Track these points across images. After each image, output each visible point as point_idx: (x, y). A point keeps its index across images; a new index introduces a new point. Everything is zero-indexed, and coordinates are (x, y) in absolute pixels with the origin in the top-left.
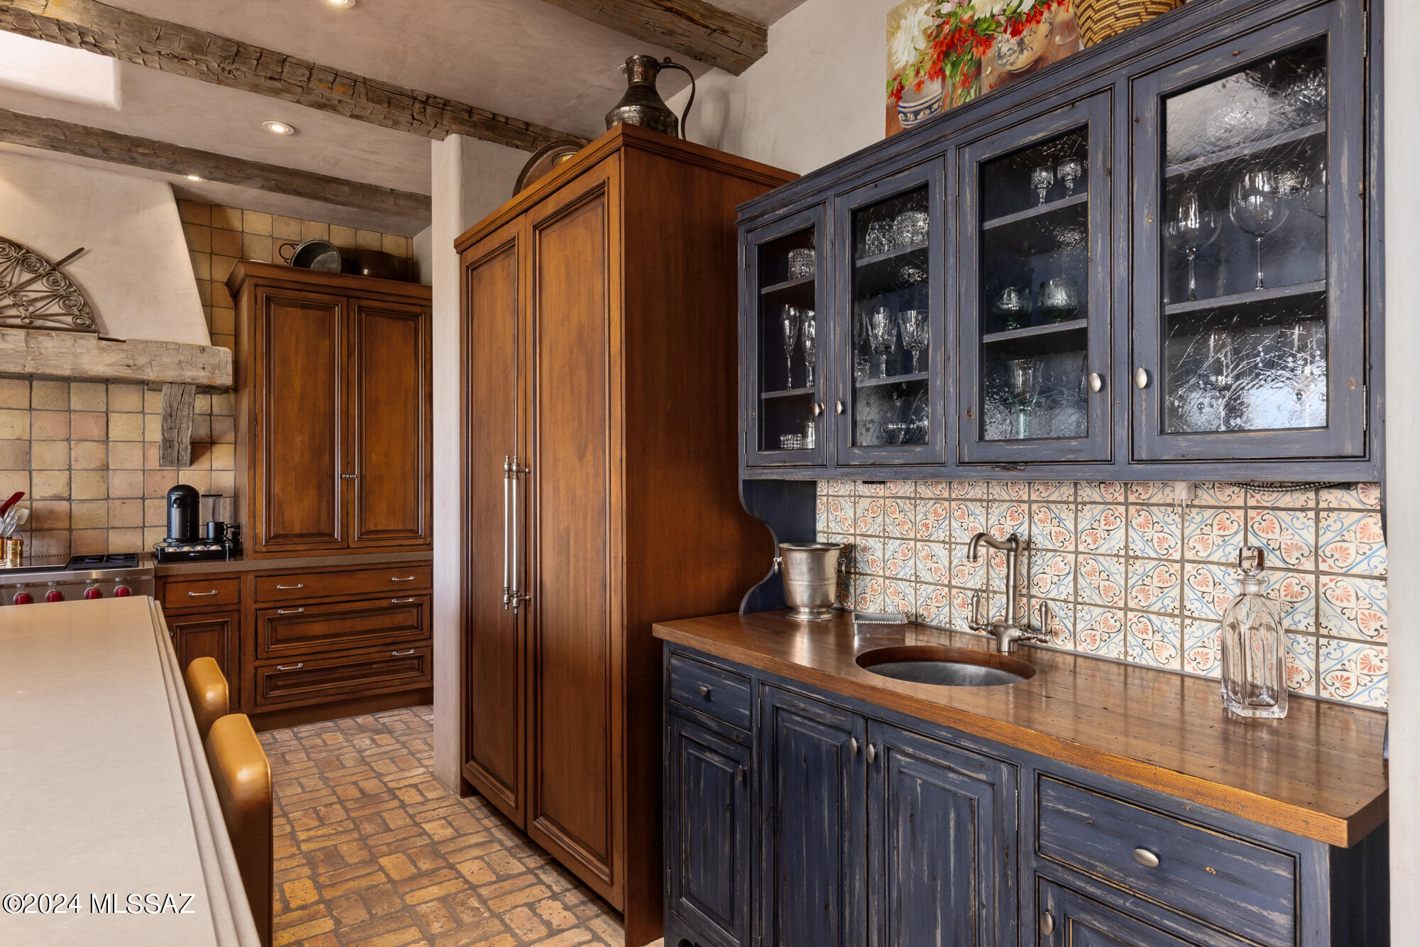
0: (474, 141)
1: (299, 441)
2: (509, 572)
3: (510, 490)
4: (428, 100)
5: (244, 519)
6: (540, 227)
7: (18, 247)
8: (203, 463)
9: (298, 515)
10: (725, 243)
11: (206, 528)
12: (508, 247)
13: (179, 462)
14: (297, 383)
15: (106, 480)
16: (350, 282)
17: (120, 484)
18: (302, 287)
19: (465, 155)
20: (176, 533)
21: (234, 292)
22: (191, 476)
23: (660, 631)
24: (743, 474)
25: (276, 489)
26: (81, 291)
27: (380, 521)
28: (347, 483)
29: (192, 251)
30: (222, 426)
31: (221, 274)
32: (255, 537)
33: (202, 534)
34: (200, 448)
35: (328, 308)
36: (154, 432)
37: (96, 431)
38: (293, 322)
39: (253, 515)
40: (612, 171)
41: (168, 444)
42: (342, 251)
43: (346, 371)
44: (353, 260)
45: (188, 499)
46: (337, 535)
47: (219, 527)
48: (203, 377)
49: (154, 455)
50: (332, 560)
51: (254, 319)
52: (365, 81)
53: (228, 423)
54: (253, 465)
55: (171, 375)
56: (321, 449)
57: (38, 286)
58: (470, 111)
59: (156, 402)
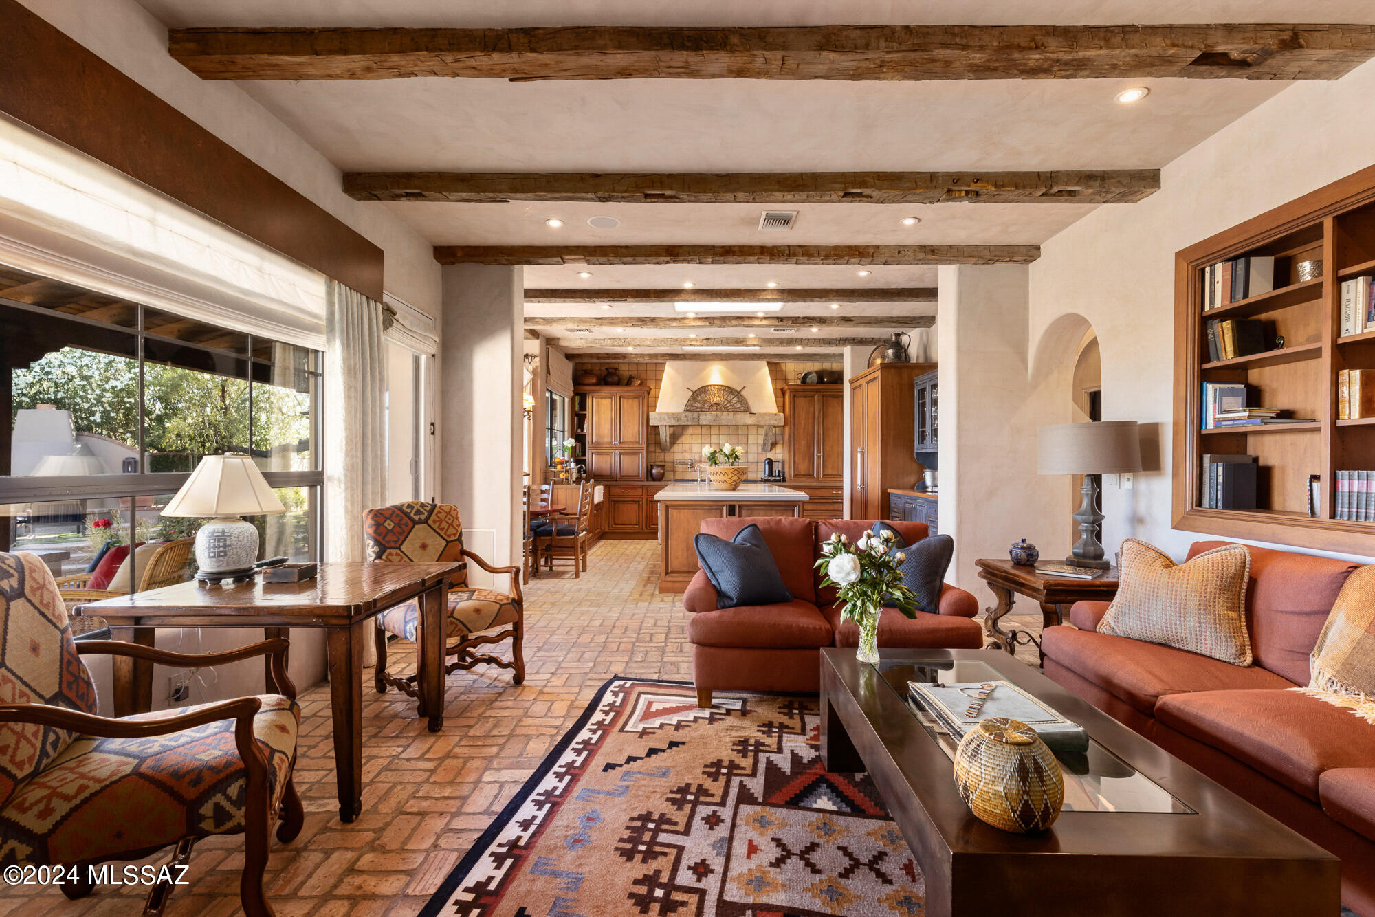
0: (856, 347)
1: (803, 443)
2: (859, 481)
3: (859, 456)
4: (841, 339)
5: (786, 470)
6: (867, 383)
7: (730, 388)
8: (773, 451)
9: (803, 469)
10: (912, 387)
11: (775, 473)
12: (860, 386)
13: (767, 451)
14: (803, 423)
15: (747, 457)
16: (820, 387)
17: (751, 457)
18: (805, 391)
19: (853, 352)
20: (767, 473)
21: (783, 392)
22: (770, 455)
23: (889, 491)
24: (916, 451)
25: (796, 459)
26: (745, 399)
27: (830, 472)
28: (819, 457)
29: (772, 379)
30: (779, 438)
31: (779, 387)
32: (790, 475)
33: (774, 474)
34: (773, 445)
35: (813, 397)
36: (761, 441)
37: (745, 441)
38: (802, 402)
39: (790, 468)
40: (879, 373)
41: (764, 444)
42: (817, 372)
43: (818, 418)
44: (821, 375)
45: (770, 462)
46: (815, 476)
47: (779, 472)
48: (776, 423)
49: (760, 448)
50: (814, 484)
51: (790, 403)
52: (823, 339)
53: (781, 437)
54: (789, 451)
55: (767, 423)
56: (810, 446)
57: (735, 399)
58: (854, 339)
59: (762, 431)
